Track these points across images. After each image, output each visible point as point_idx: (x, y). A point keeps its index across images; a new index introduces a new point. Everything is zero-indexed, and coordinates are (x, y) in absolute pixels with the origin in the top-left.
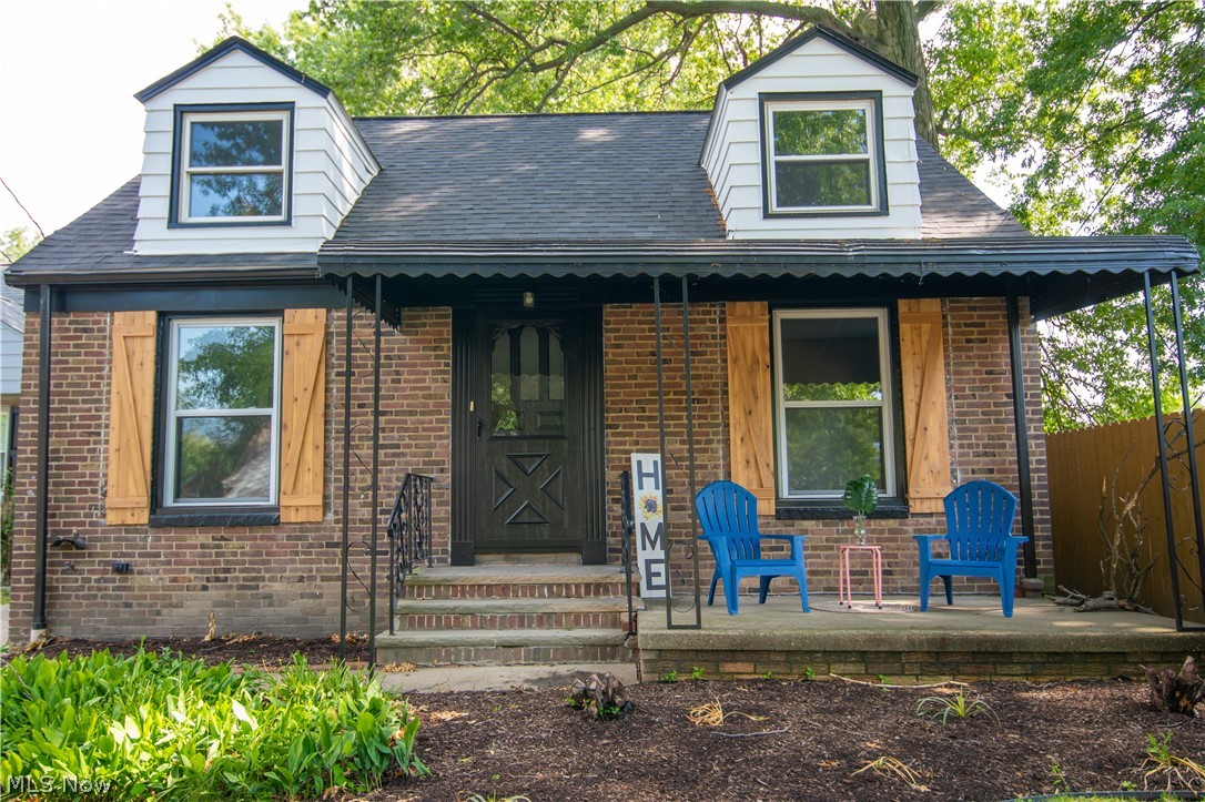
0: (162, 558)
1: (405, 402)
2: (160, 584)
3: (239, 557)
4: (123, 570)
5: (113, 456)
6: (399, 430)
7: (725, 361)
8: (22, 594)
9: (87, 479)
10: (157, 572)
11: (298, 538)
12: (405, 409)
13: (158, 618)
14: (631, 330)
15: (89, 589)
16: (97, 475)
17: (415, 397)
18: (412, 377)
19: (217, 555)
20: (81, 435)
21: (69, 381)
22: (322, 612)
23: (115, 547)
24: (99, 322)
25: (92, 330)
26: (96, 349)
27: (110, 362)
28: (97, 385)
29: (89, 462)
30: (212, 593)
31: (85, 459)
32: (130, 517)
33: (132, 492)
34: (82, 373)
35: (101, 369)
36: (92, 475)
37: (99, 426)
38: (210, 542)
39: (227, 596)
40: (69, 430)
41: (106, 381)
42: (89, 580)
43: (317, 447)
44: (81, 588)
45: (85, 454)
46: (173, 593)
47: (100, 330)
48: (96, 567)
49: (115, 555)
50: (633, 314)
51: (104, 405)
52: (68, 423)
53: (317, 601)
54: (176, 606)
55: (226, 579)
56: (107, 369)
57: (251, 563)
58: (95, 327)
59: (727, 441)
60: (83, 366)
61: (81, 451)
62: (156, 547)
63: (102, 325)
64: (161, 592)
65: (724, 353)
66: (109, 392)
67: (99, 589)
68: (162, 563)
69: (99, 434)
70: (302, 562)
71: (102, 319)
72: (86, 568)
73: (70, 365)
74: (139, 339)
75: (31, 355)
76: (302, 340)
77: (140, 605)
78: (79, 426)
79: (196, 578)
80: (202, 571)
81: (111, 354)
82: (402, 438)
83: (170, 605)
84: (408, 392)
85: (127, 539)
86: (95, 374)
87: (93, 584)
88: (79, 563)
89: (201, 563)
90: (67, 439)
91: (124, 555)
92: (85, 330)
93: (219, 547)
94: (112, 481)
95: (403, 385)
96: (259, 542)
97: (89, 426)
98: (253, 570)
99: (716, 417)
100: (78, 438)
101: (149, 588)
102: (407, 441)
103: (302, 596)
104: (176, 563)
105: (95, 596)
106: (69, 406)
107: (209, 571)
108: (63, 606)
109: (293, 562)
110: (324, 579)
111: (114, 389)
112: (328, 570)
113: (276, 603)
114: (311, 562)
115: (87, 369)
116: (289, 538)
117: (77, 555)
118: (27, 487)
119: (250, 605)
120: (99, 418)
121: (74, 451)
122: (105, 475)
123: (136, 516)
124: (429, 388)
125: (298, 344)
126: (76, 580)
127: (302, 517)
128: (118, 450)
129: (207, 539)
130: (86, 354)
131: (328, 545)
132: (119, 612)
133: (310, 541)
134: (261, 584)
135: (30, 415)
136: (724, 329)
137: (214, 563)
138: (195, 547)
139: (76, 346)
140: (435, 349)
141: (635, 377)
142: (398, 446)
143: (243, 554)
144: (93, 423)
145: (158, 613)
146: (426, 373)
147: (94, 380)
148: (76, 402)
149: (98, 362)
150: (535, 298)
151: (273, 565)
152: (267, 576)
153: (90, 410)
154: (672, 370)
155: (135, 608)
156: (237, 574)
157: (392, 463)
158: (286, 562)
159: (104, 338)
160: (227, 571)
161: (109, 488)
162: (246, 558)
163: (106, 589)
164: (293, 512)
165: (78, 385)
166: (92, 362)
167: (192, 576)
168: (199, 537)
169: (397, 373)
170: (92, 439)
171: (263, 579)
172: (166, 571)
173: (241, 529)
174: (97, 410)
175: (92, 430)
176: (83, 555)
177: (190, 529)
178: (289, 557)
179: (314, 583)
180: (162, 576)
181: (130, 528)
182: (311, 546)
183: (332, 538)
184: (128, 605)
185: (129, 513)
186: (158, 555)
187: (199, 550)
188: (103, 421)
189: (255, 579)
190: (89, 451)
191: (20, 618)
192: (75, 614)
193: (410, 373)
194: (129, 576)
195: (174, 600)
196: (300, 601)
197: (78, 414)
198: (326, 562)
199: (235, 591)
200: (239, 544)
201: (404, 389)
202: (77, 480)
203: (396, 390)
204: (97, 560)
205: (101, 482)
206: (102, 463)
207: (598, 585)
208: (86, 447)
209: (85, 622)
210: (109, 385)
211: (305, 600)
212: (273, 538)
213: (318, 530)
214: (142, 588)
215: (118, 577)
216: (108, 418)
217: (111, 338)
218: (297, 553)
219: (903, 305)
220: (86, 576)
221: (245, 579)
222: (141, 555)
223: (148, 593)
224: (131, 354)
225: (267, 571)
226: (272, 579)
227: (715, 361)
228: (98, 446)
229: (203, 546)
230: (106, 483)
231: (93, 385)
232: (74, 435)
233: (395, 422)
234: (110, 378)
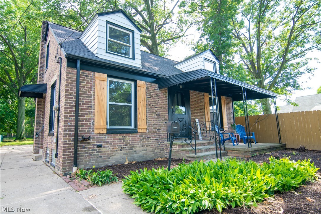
0: (110, 143)
1: (160, 105)
2: (109, 150)
3: (128, 142)
4: (100, 146)
5: (96, 114)
6: (159, 112)
7: (204, 103)
8: (67, 156)
9: (88, 120)
10: (109, 147)
11: (141, 136)
12: (160, 107)
13: (109, 160)
14: (193, 95)
15: (89, 153)
16: (91, 119)
17: (162, 104)
18: (161, 100)
19: (124, 141)
20: (85, 107)
21: (81, 90)
22: (147, 154)
23: (97, 140)
24: (90, 74)
25: (88, 76)
26: (90, 82)
27: (94, 86)
28: (90, 92)
29: (88, 115)
30: (122, 151)
31: (87, 114)
32: (101, 131)
33: (102, 124)
34: (86, 88)
35: (92, 88)
36: (89, 119)
37: (91, 105)
38: (122, 138)
39: (126, 152)
40: (82, 105)
41: (93, 92)
42: (89, 150)
43: (145, 114)
44: (87, 153)
45: (87, 113)
46: (113, 152)
47: (91, 77)
48: (91, 146)
49: (96, 142)
50: (193, 92)
51: (92, 98)
52: (82, 103)
53: (146, 151)
54: (114, 156)
55: (126, 148)
56: (93, 88)
57: (131, 143)
58: (89, 75)
59: (205, 117)
60: (86, 86)
61: (86, 112)
62: (108, 140)
63: (91, 75)
64: (110, 152)
65: (204, 101)
66: (94, 95)
67: (92, 153)
68: (110, 144)
69: (91, 107)
70: (142, 142)
71: (91, 74)
72: (88, 147)
73: (82, 85)
74: (103, 81)
75: (69, 80)
76: (141, 88)
77: (104, 156)
78: (85, 104)
79: (118, 148)
80: (120, 146)
81: (94, 84)
82: (160, 113)
83: (112, 156)
84: (161, 103)
85: (100, 138)
86: (89, 89)
87: (90, 151)
88: (86, 145)
89: (120, 144)
90: (81, 108)
91: (99, 142)
92: (86, 76)
93: (124, 139)
94: (96, 121)
95: (160, 101)
96: (133, 137)
97: (88, 104)
98: (132, 145)
99: (203, 113)
100: (85, 108)
101: (106, 151)
102: (161, 114)
103: (143, 150)
104: (113, 144)
105: (91, 155)
106: (82, 98)
107: (122, 146)
108: (81, 159)
109: (140, 142)
110: (147, 146)
111: (96, 94)
112: (147, 144)
113: (137, 153)
114: (144, 142)
115: (87, 87)
116: (139, 136)
117: (85, 143)
118: (68, 122)
119: (131, 154)
120: (91, 102)
121: (83, 111)
122: (94, 119)
123: (103, 131)
124: (164, 103)
125: (140, 89)
126: (85, 151)
127: (142, 131)
128: (97, 112)
129: (121, 137)
130: (87, 83)
131: (148, 138)
132: (98, 159)
133: (144, 137)
134: (134, 148)
135: (69, 99)
136: (204, 97)
137: (123, 143)
138: (118, 139)
139: (83, 80)
140: (165, 94)
141: (193, 104)
142: (159, 115)
143: (130, 141)
144: (89, 103)
145: (109, 158)
146: (163, 99)
147: (89, 91)
148: (84, 97)
149: (90, 86)
150: (182, 87)
151: (136, 143)
152: (135, 146)
153: (88, 100)
154: (198, 104)
155: (103, 157)
156: (128, 146)
157: (158, 119)
158: (139, 142)
159: (92, 79)
160: (126, 145)
161: (95, 123)
162: (130, 142)
163: (94, 153)
164: (140, 129)
165: (84, 92)
166: (88, 86)
167: (117, 147)
168: (119, 137)
169: (159, 99)
170: (89, 108)
171: (134, 147)
172: (111, 146)
173: (129, 134)
174: (90, 100)
175: (89, 105)
176: (87, 143)
177: (117, 135)
178: (139, 141)
179: (145, 147)
180: (110, 148)
181: (100, 134)
182: (144, 138)
183: (148, 136)
184: (101, 157)
185: (101, 130)
186: (109, 142)
187: (119, 140)
188: (92, 103)
189: (132, 147)
190: (88, 112)
191: (66, 164)
192: (85, 161)
193: (161, 99)
194: (101, 148)
195: (113, 154)
196: (142, 152)
197: (84, 100)
198: (147, 142)
199: (128, 150)
200: (129, 138)
201: (160, 102)
202: (85, 120)
203: (159, 102)
204: (91, 144)
205: (92, 121)
206: (92, 115)
208: (87, 110)
209: (88, 163)
210: (94, 93)
211: (143, 151)
212: (136, 136)
213: (145, 134)
214: (104, 152)
215: (98, 149)
216: (94, 102)
217: (94, 79)
218: (141, 140)
219: (222, 97)
220: (88, 149)
221: (130, 147)
222: (104, 142)
223: (106, 153)
224: (100, 85)
225: (135, 145)
226: (136, 147)
227: (203, 103)
228: (91, 111)
229: (120, 139)
230: (94, 121)
231: (89, 92)
232: (83, 106)
233: (159, 110)
234: (94, 91)
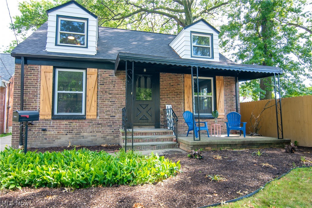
0: (55, 127)
1: (116, 92)
2: (55, 133)
3: (75, 127)
4: (44, 130)
5: (41, 102)
6: (115, 98)
7: (184, 86)
8: (15, 137)
9: (34, 107)
10: (54, 131)
11: (90, 123)
12: (116, 93)
13: (54, 142)
14: (165, 78)
15: (35, 135)
16: (37, 107)
17: (118, 91)
18: (118, 86)
19: (70, 126)
20: (32, 96)
21: (28, 82)
22: (96, 140)
23: (42, 124)
24: (37, 68)
25: (35, 70)
26: (36, 75)
27: (40, 78)
28: (37, 84)
29: (34, 103)
30: (68, 135)
31: (33, 102)
32: (46, 117)
33: (47, 111)
34: (32, 80)
35: (38, 80)
36: (35, 106)
37: (37, 94)
38: (68, 123)
39: (72, 136)
40: (28, 95)
41: (39, 83)
42: (35, 133)
43: (95, 101)
44: (33, 135)
45: (33, 101)
46: (58, 136)
47: (37, 70)
48: (37, 130)
49: (42, 126)
50: (166, 75)
51: (39, 89)
52: (28, 93)
53: (95, 137)
54: (59, 139)
55: (72, 132)
56: (39, 80)
57: (78, 128)
58: (36, 69)
59: (184, 103)
60: (32, 79)
61: (32, 100)
62: (53, 125)
63: (38, 69)
64: (55, 136)
65: (184, 85)
66: (40, 86)
67: (38, 135)
68: (55, 128)
69: (37, 96)
70: (91, 128)
71: (38, 67)
72: (34, 130)
73: (29, 78)
74: (48, 73)
75: (17, 75)
76: (91, 76)
77: (49, 139)
78: (31, 94)
79: (64, 132)
80: (66, 130)
81: (40, 76)
82: (115, 100)
83: (57, 139)
84: (117, 89)
85: (45, 123)
86: (36, 81)
87: (36, 134)
88: (32, 129)
89: (65, 128)
90: (28, 97)
91: (44, 126)
92: (33, 69)
93: (70, 124)
94: (41, 108)
95: (116, 88)
96: (80, 123)
97: (34, 94)
98: (79, 130)
99: (182, 98)
100: (31, 97)
101: (51, 135)
102: (117, 101)
103: (91, 136)
104: (59, 128)
105: (37, 137)
106: (28, 89)
107: (68, 130)
109: (89, 128)
110: (96, 132)
111: (41, 85)
112: (97, 130)
113: (85, 138)
114: (94, 128)
115: (33, 79)
116: (88, 122)
117: (31, 127)
118: (16, 109)
119: (78, 138)
120: (37, 92)
121: (30, 100)
122: (39, 107)
123: (48, 117)
124: (122, 89)
125: (90, 77)
126: (31, 133)
127: (91, 118)
128: (43, 100)
129: (67, 122)
130: (33, 76)
131: (98, 124)
132: (43, 141)
133: (93, 123)
134: (81, 133)
135: (17, 91)
136: (184, 79)
137: (69, 128)
138: (64, 124)
139: (30, 73)
140: (123, 80)
141: (166, 89)
142: (114, 102)
143: (76, 126)
144: (35, 93)
145: (54, 141)
146: (121, 85)
147: (36, 82)
148: (31, 88)
149: (37, 78)
150: (146, 70)
151: (84, 129)
152: (83, 131)
153: (34, 90)
154: (174, 87)
155: (48, 140)
156: (75, 131)
157: (113, 106)
158: (87, 128)
159: (38, 72)
160: (72, 130)
161: (40, 109)
162: (77, 127)
163: (39, 135)
164: (89, 116)
165: (31, 83)
166: (35, 78)
167: (63, 132)
168: (65, 122)
169: (114, 85)
170: (35, 97)
171: (82, 132)
172: (56, 131)
173: (76, 120)
174: (36, 90)
175: (35, 95)
176: (33, 127)
177: (63, 120)
178: (88, 127)
179: (94, 133)
180: (55, 132)
181: (46, 120)
182: (93, 124)
183: (99, 122)
184: (46, 139)
185: (46, 116)
186: (54, 127)
187: (65, 125)
188: (38, 93)
189: (79, 132)
190: (34, 100)
191: (15, 143)
192: (31, 141)
193: (117, 85)
194: (46, 132)
195: (58, 138)
196: (91, 137)
197: (31, 91)
198: (97, 128)
199: (74, 135)
200: (75, 124)
201: (116, 89)
202: (31, 108)
203: (114, 89)
204: (37, 128)
205: (38, 108)
206: (38, 103)
207: (165, 132)
208: (34, 99)
209: (34, 143)
210: (40, 84)
211: (92, 137)
212: (84, 123)
213: (95, 121)
214: (49, 135)
215: (43, 132)
216: (40, 92)
217: (40, 72)
218: (90, 126)
219: (217, 77)
221: (77, 132)
222: (49, 127)
223: (51, 136)
224: (46, 76)
225: (83, 130)
226: (84, 132)
227: (182, 86)
228: (37, 99)
229: (66, 124)
230: (39, 108)
231: (35, 84)
232: (30, 96)
233: (114, 96)
234: (40, 82)
